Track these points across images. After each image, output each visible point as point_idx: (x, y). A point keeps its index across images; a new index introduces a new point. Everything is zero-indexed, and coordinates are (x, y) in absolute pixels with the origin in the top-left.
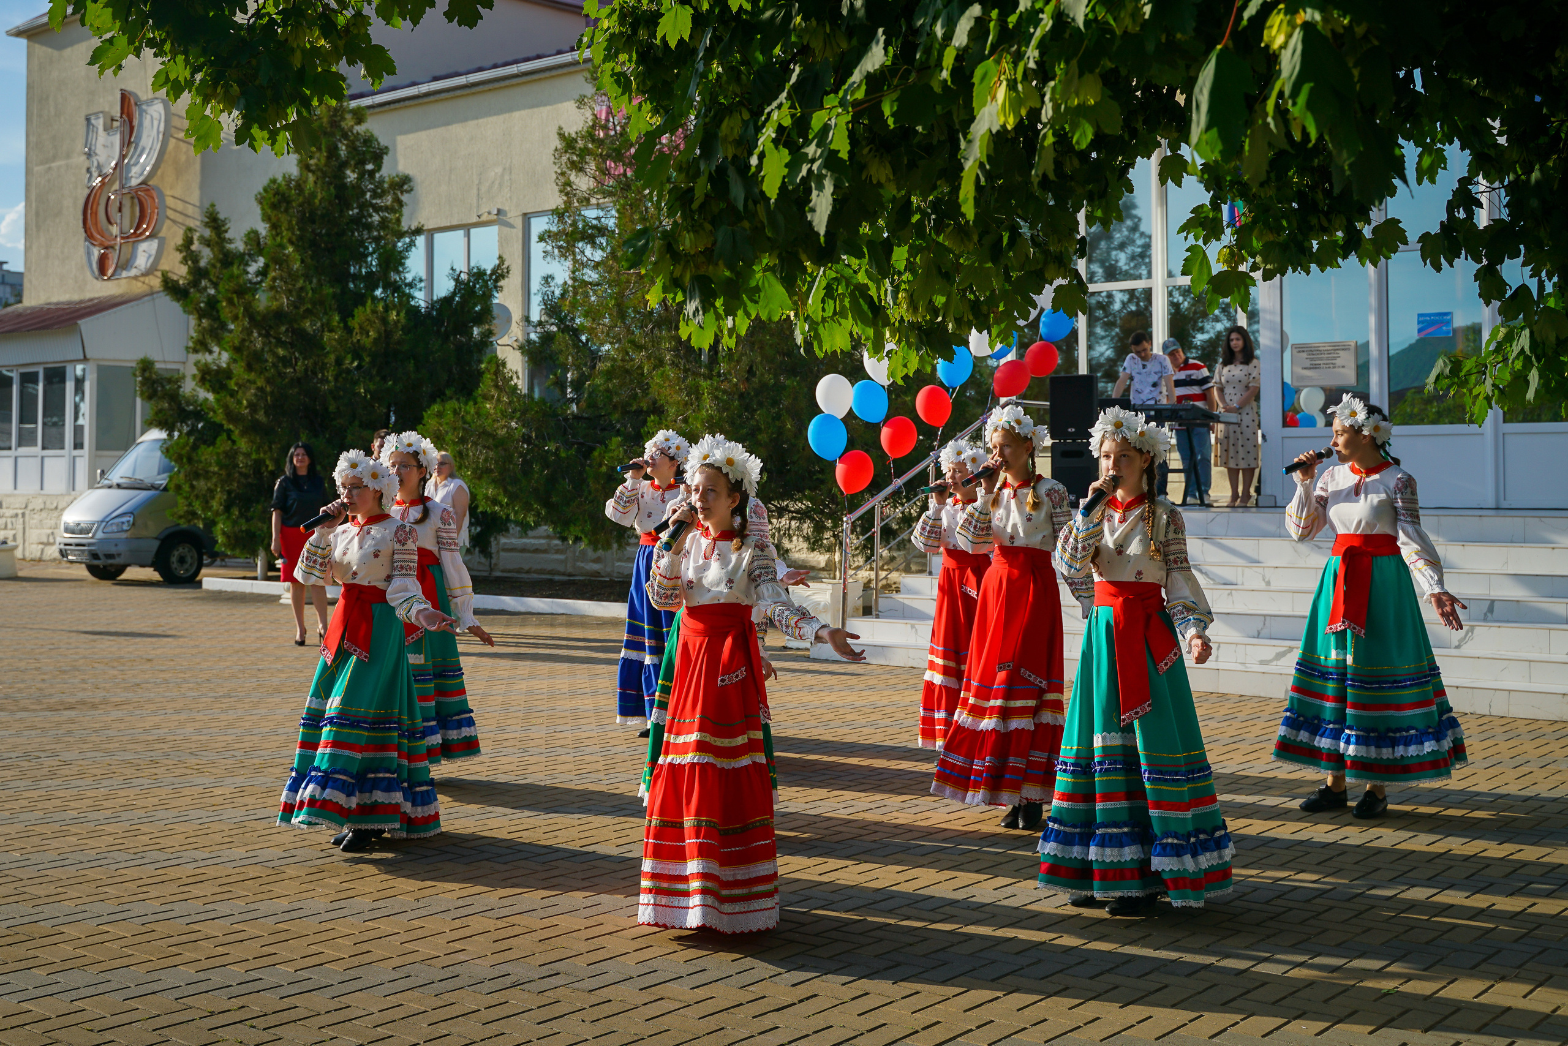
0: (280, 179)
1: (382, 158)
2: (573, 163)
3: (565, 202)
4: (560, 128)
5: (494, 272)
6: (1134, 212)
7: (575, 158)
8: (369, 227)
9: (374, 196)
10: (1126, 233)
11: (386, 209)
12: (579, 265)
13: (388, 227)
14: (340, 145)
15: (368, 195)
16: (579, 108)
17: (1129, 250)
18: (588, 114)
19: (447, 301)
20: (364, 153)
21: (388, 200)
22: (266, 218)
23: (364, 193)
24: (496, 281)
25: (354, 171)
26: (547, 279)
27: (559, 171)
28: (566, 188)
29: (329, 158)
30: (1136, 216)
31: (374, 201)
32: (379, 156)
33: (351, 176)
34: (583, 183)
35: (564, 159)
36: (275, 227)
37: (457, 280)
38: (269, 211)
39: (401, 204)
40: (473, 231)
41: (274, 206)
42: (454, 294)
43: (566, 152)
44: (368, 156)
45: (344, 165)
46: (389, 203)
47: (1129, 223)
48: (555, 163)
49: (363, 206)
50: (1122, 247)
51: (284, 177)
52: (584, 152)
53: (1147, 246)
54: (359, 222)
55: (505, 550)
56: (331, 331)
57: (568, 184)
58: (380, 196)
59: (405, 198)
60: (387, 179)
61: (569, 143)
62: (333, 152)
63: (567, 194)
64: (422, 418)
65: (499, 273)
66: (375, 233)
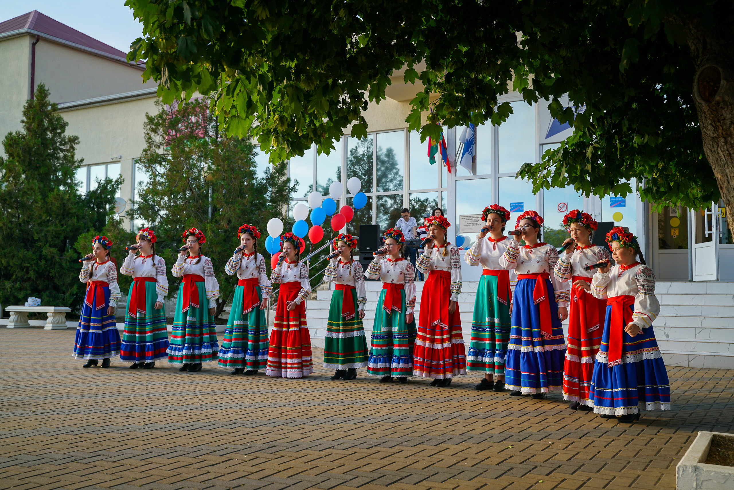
0: (14, 134)
1: (65, 127)
2: (152, 128)
3: (148, 147)
4: (147, 113)
5: (117, 181)
6: (397, 167)
7: (153, 127)
8: (58, 158)
9: (61, 145)
10: (393, 175)
11: (67, 151)
12: (154, 175)
13: (67, 159)
14: (45, 120)
15: (58, 143)
16: (156, 105)
17: (394, 182)
18: (161, 108)
19: (94, 192)
20: (56, 125)
21: (68, 147)
22: (7, 152)
23: (56, 143)
24: (118, 185)
25: (51, 133)
26: (140, 183)
27: (146, 132)
28: (149, 140)
29: (38, 125)
30: (397, 169)
31: (61, 147)
32: (63, 126)
33: (50, 135)
34: (157, 139)
35: (149, 127)
36: (11, 155)
37: (99, 183)
38: (8, 147)
39: (74, 149)
40: (109, 166)
41: (10, 145)
42: (97, 190)
43: (149, 124)
44: (58, 126)
45: (47, 129)
46: (68, 148)
47: (394, 171)
48: (144, 129)
49: (55, 149)
50: (391, 181)
51: (16, 133)
52: (158, 124)
53: (402, 181)
54: (53, 156)
55: (120, 308)
56: (37, 203)
57: (150, 138)
58: (64, 145)
59: (76, 146)
60: (67, 137)
61: (151, 120)
62: (40, 123)
63: (149, 143)
64: (77, 239)
65: (120, 182)
66: (61, 162)
